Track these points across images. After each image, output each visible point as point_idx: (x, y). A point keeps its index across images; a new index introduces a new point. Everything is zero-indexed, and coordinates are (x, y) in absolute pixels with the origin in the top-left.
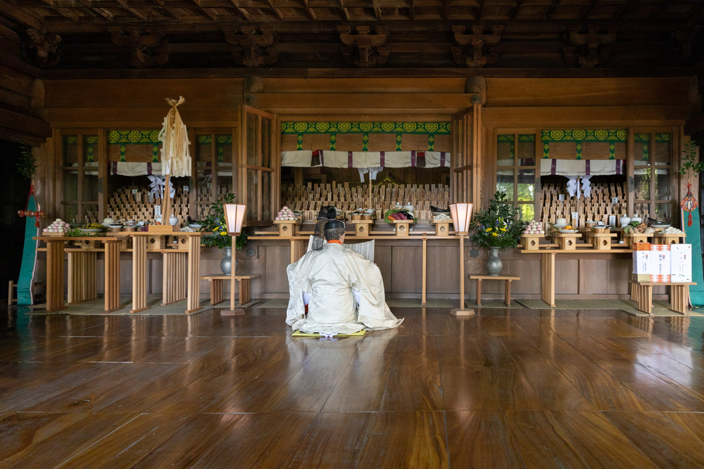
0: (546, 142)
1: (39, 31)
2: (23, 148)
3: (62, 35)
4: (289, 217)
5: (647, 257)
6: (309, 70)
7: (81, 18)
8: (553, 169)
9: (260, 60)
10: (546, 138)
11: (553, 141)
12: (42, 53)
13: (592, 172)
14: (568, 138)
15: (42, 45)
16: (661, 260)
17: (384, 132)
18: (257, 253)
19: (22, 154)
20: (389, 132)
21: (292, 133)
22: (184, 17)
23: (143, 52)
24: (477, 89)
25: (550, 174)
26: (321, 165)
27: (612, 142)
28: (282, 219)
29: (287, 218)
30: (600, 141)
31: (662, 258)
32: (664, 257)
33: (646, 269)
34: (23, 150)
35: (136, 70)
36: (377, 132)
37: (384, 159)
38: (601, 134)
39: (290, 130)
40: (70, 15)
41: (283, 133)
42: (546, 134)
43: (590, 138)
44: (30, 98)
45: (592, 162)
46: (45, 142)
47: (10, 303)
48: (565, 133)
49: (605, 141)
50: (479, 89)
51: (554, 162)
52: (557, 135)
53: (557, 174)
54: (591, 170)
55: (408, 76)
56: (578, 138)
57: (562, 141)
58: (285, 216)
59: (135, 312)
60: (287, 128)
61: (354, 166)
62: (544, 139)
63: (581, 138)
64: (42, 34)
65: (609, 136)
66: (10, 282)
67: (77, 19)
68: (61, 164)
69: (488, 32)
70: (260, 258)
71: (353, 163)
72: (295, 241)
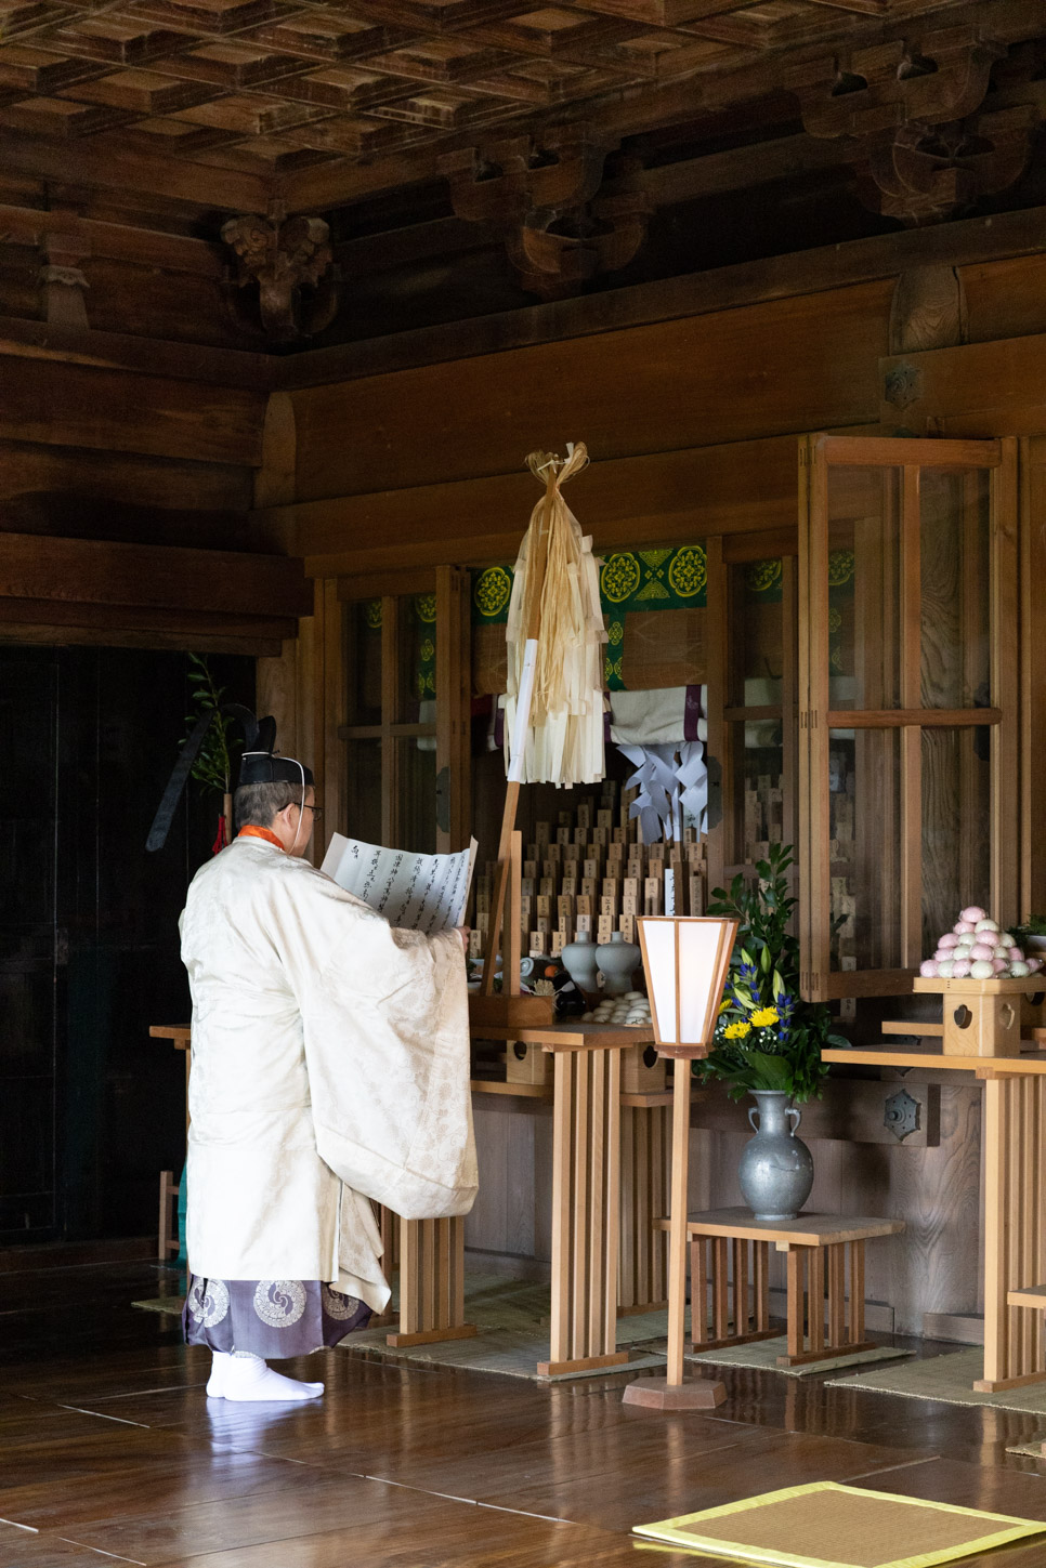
1: (261, 217)
2: (201, 677)
3: (326, 216)
4: (972, 961)
7: (367, 137)
9: (945, 190)
12: (274, 298)
15: (269, 268)
18: (924, 1117)
19: (198, 702)
22: (664, 61)
23: (552, 229)
28: (945, 971)
29: (962, 969)
34: (198, 686)
35: (535, 310)
40: (329, 139)
44: (253, 471)
46: (294, 633)
47: (162, 1255)
58: (960, 954)
59: (404, 1342)
64: (271, 226)
66: (164, 1176)
67: (355, 149)
68: (340, 715)
70: (947, 1142)
72: (1005, 1078)
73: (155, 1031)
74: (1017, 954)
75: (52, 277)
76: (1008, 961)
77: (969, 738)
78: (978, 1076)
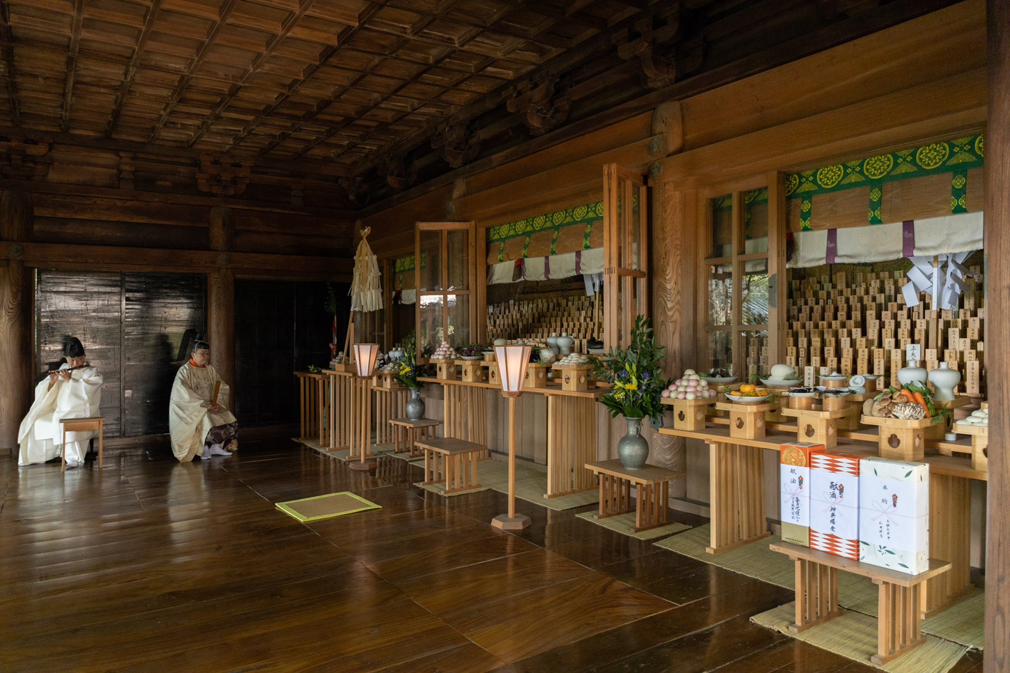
0: (808, 196)
1: (346, 178)
3: (361, 176)
5: (801, 482)
6: (493, 157)
8: (832, 251)
9: (460, 159)
10: (807, 187)
11: (821, 190)
13: (920, 249)
14: (853, 178)
15: (350, 190)
16: (834, 495)
17: (576, 223)
20: (581, 222)
21: (497, 240)
24: (659, 127)
25: (823, 262)
26: (522, 279)
27: (961, 170)
28: (440, 357)
30: (928, 173)
31: (837, 492)
32: (841, 491)
33: (798, 513)
35: (395, 197)
36: (568, 224)
37: (580, 262)
38: (930, 156)
39: (496, 237)
41: (488, 243)
42: (807, 179)
43: (904, 168)
45: (918, 224)
48: (846, 167)
49: (943, 169)
50: (663, 125)
51: (832, 235)
52: (830, 176)
53: (837, 260)
54: (917, 245)
55: (582, 133)
56: (874, 175)
57: (838, 187)
60: (494, 234)
61: (551, 277)
62: (803, 191)
63: (881, 173)
64: (349, 180)
65: (952, 154)
69: (658, 23)
71: (551, 272)
72: (449, 386)
73: (295, 373)
74: (454, 353)
75: (293, 194)
76: (450, 355)
77: (465, 297)
78: (442, 384)
